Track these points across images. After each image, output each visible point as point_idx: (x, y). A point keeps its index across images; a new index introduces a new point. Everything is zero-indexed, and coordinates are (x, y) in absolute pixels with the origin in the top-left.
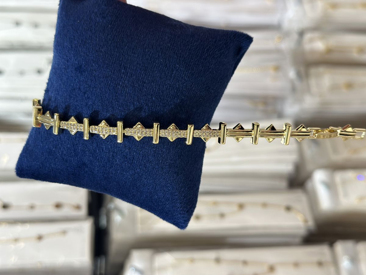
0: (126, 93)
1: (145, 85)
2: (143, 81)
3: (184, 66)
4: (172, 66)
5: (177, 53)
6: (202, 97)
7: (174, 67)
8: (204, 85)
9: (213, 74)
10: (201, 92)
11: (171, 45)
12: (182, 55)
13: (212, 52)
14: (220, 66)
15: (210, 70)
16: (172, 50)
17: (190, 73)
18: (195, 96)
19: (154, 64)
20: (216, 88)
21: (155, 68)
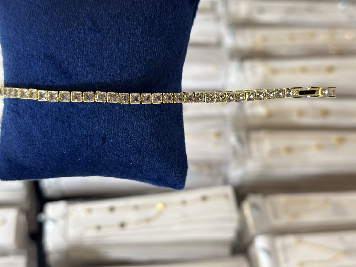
0: (87, 73)
1: (105, 60)
2: (102, 57)
3: (140, 30)
4: (128, 33)
5: (129, 18)
6: (167, 56)
7: (130, 34)
8: (165, 44)
9: (172, 30)
10: (164, 52)
11: (121, 12)
12: (135, 19)
13: (165, 7)
14: (177, 20)
15: (168, 27)
16: (124, 16)
17: (148, 35)
18: (159, 58)
19: (109, 35)
20: (179, 44)
21: (110, 39)
